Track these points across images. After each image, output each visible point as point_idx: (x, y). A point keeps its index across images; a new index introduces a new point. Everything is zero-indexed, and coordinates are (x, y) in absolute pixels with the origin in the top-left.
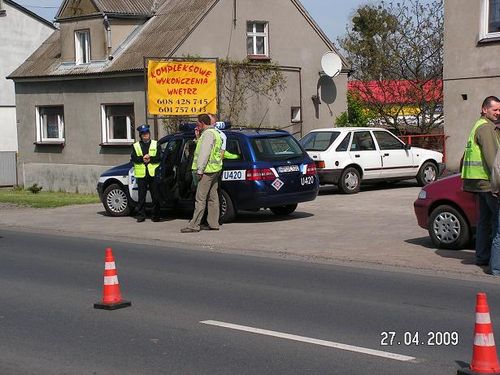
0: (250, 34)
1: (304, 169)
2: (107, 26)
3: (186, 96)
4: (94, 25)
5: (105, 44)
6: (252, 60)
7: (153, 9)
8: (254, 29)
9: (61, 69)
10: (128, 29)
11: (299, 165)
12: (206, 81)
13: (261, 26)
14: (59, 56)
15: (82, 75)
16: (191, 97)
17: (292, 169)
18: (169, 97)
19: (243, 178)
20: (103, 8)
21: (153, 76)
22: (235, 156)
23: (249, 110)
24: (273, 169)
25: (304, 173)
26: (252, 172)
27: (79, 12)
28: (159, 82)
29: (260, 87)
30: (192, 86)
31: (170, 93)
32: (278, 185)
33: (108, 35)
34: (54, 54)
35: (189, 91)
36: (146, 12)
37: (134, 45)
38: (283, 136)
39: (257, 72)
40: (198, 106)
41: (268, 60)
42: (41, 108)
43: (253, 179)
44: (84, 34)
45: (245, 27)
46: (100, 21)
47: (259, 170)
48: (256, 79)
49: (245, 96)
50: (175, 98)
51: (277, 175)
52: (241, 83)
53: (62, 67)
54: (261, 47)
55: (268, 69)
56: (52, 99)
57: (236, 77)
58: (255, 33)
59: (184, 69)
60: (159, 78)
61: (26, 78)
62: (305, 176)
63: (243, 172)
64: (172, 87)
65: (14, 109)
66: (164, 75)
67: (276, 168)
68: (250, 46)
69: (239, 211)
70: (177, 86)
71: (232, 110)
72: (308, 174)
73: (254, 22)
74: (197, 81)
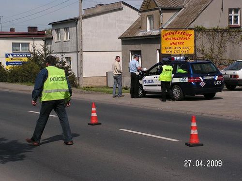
0: (230, 15)
1: (217, 78)
2: (161, 13)
3: (179, 46)
4: (155, 13)
5: (159, 22)
6: (230, 28)
7: (183, 4)
8: (233, 12)
9: (141, 34)
10: (171, 14)
11: (214, 76)
12: (189, 39)
13: (236, 11)
14: (140, 28)
15: (149, 36)
16: (181, 46)
17: (210, 77)
18: (170, 46)
19: (187, 81)
20: (159, 5)
21: (164, 37)
22: (185, 72)
23: (228, 51)
24: (201, 78)
25: (216, 79)
26: (191, 79)
27: (149, 7)
28: (166, 39)
29: (235, 40)
30: (181, 41)
31: (171, 44)
32: (202, 84)
33: (161, 17)
34: (139, 27)
35: (180, 43)
36: (180, 6)
37: (173, 22)
38: (208, 63)
39: (233, 33)
40: (185, 50)
41: (240, 27)
42: (132, 52)
43: (191, 82)
44: (151, 17)
45: (228, 11)
46: (158, 11)
47: (194, 78)
48: (233, 37)
49: (226, 45)
50: (173, 46)
51: (202, 80)
52: (224, 39)
53: (141, 33)
54: (236, 21)
55: (239, 31)
56: (137, 47)
57: (222, 36)
58: (233, 14)
59: (178, 33)
60: (166, 37)
61: (126, 38)
62: (217, 81)
63: (187, 78)
64: (172, 41)
65: (121, 52)
66: (168, 36)
67: (202, 77)
68: (230, 20)
69: (186, 96)
70: (175, 41)
71: (219, 52)
72: (218, 80)
73: (233, 9)
74: (184, 39)
